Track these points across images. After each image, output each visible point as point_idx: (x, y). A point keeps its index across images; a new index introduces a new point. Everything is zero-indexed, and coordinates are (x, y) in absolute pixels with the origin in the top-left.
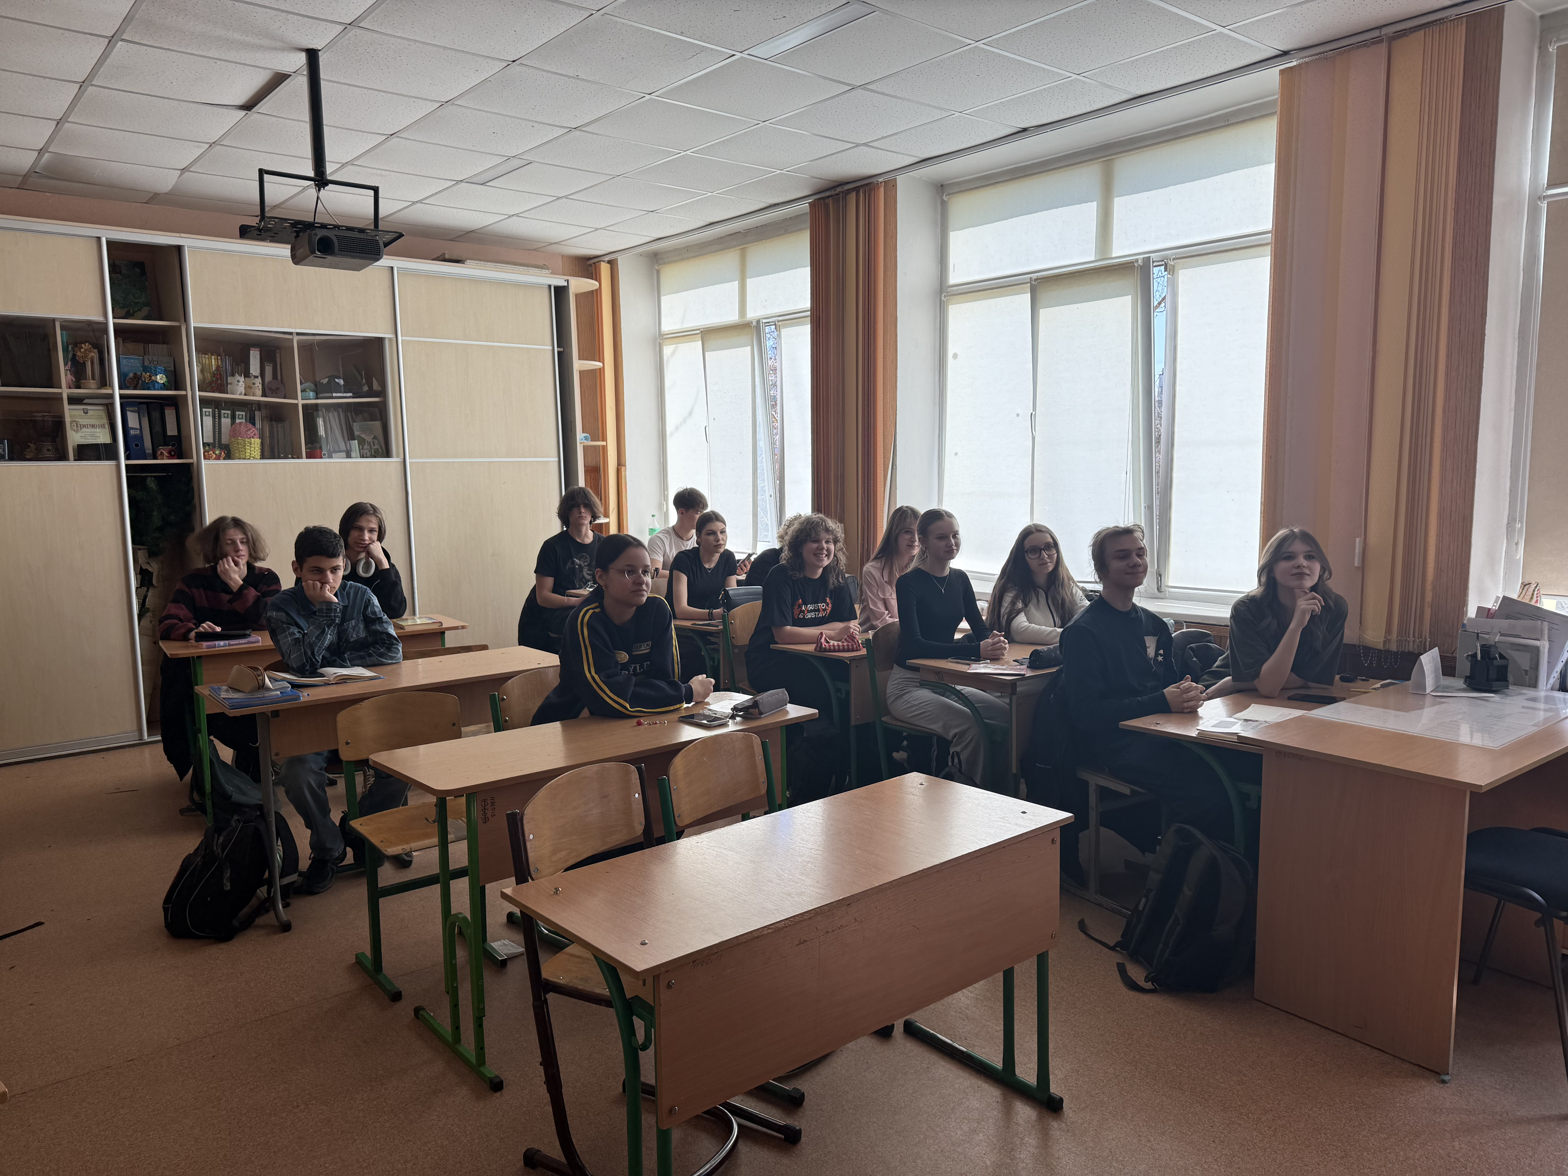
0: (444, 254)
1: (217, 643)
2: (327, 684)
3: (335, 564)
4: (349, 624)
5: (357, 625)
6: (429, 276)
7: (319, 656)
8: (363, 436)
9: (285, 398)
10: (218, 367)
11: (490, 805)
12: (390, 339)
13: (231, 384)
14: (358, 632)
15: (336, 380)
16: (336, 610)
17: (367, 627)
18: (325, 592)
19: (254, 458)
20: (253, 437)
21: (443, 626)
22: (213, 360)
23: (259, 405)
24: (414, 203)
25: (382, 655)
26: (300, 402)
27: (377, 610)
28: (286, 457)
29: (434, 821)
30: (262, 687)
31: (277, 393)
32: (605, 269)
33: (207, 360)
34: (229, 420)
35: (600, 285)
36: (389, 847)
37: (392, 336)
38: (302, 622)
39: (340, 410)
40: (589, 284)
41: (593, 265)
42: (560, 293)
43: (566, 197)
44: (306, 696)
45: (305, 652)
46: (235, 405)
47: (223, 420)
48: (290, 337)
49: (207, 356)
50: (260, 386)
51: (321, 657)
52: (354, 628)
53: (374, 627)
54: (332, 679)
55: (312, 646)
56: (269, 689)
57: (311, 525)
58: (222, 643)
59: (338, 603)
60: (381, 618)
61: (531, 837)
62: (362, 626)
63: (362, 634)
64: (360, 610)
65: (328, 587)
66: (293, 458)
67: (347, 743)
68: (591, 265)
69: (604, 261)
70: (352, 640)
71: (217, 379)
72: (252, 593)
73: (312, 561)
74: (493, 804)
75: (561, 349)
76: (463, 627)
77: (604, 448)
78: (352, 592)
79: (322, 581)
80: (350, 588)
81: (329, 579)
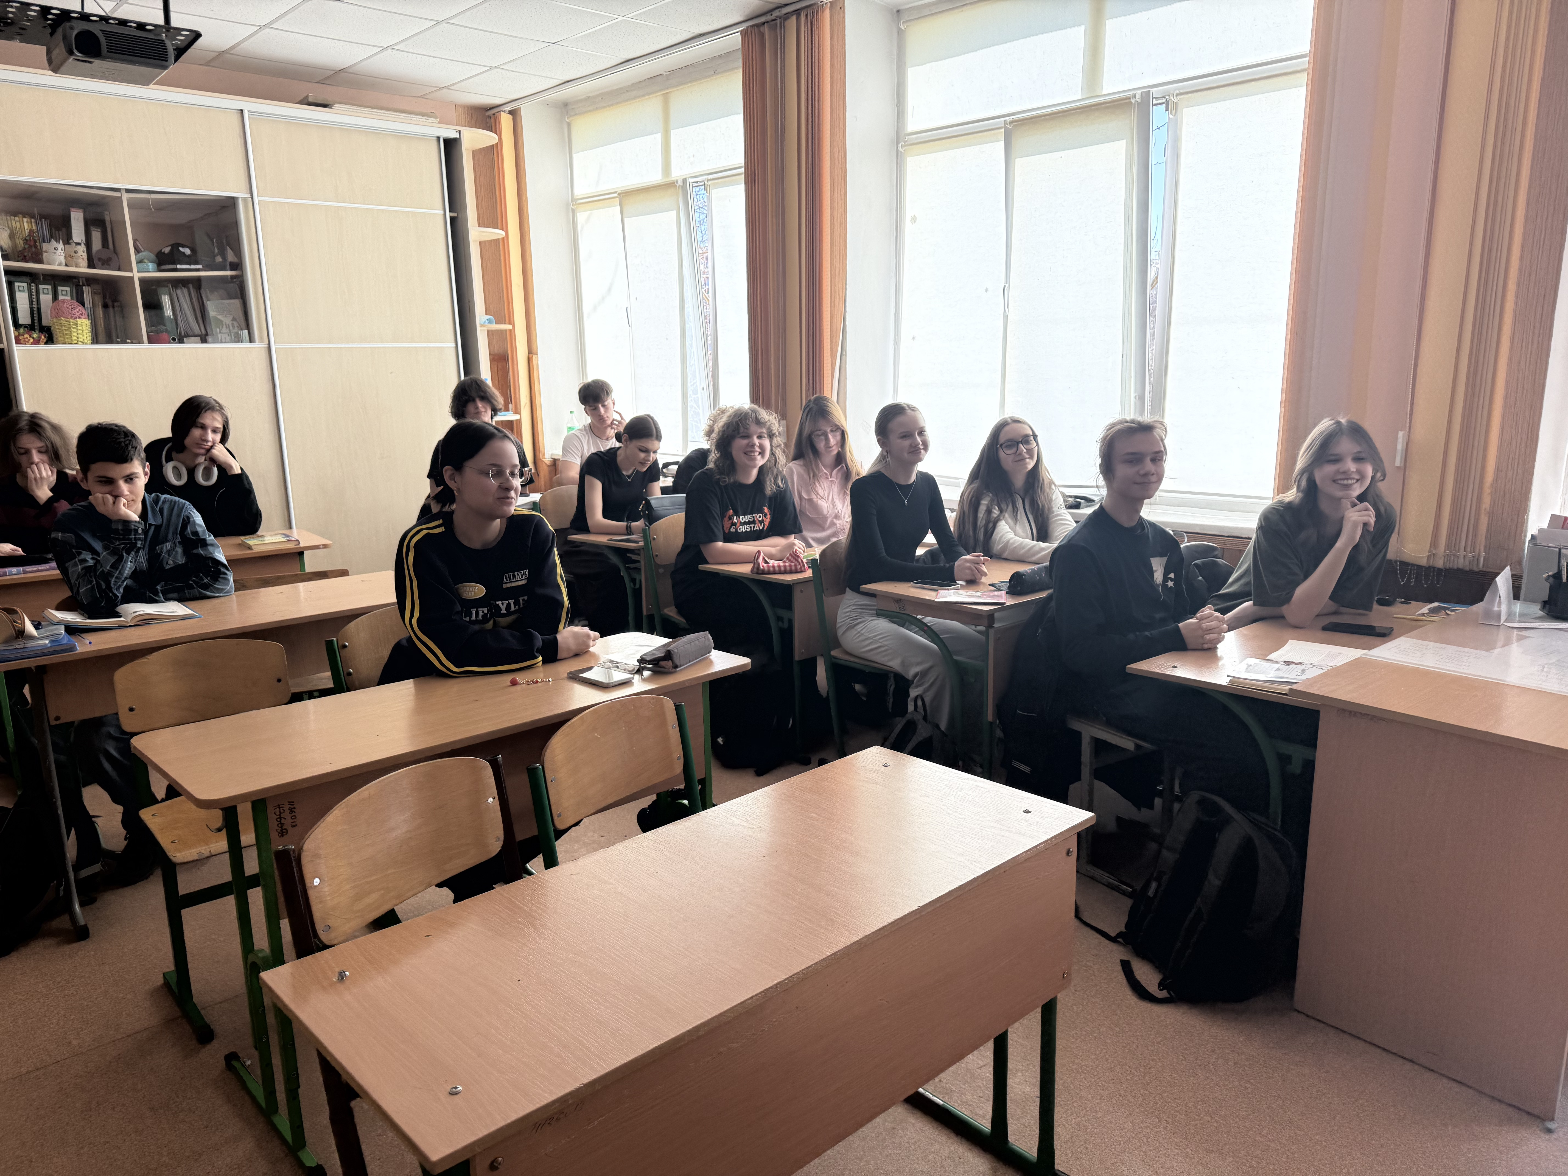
0: (307, 96)
1: (7, 570)
2: (122, 627)
4: (162, 548)
5: (173, 548)
6: (289, 121)
8: (220, 317)
9: (119, 270)
10: (31, 231)
11: (287, 812)
12: (245, 199)
13: (46, 252)
14: (175, 557)
15: (181, 249)
16: (136, 531)
17: (186, 552)
18: (119, 508)
19: (83, 343)
20: (80, 318)
21: (302, 545)
22: (25, 224)
23: (86, 278)
24: (261, 28)
25: (206, 587)
26: (136, 275)
27: (199, 529)
28: (125, 342)
30: (21, 634)
31: (109, 265)
32: (506, 120)
33: (18, 224)
34: (49, 297)
35: (500, 139)
37: (248, 196)
38: (98, 546)
39: (191, 286)
40: (486, 138)
41: (492, 117)
42: (450, 146)
43: (446, 21)
44: (87, 645)
45: (98, 584)
46: (56, 279)
47: (42, 297)
48: (117, 194)
49: (17, 218)
50: (85, 255)
51: (121, 590)
52: (169, 552)
53: (195, 551)
54: (129, 620)
55: (106, 577)
56: (32, 638)
58: (14, 570)
59: (139, 522)
60: (205, 540)
61: (317, 882)
62: (179, 550)
63: (181, 560)
64: (176, 529)
65: (123, 500)
66: (132, 343)
67: (131, 710)
68: (489, 117)
69: (504, 111)
70: (168, 567)
71: (30, 246)
73: (99, 469)
74: (292, 810)
75: (454, 215)
76: (325, 546)
77: (512, 332)
78: (166, 507)
79: (114, 494)
80: (164, 502)
81: (123, 491)
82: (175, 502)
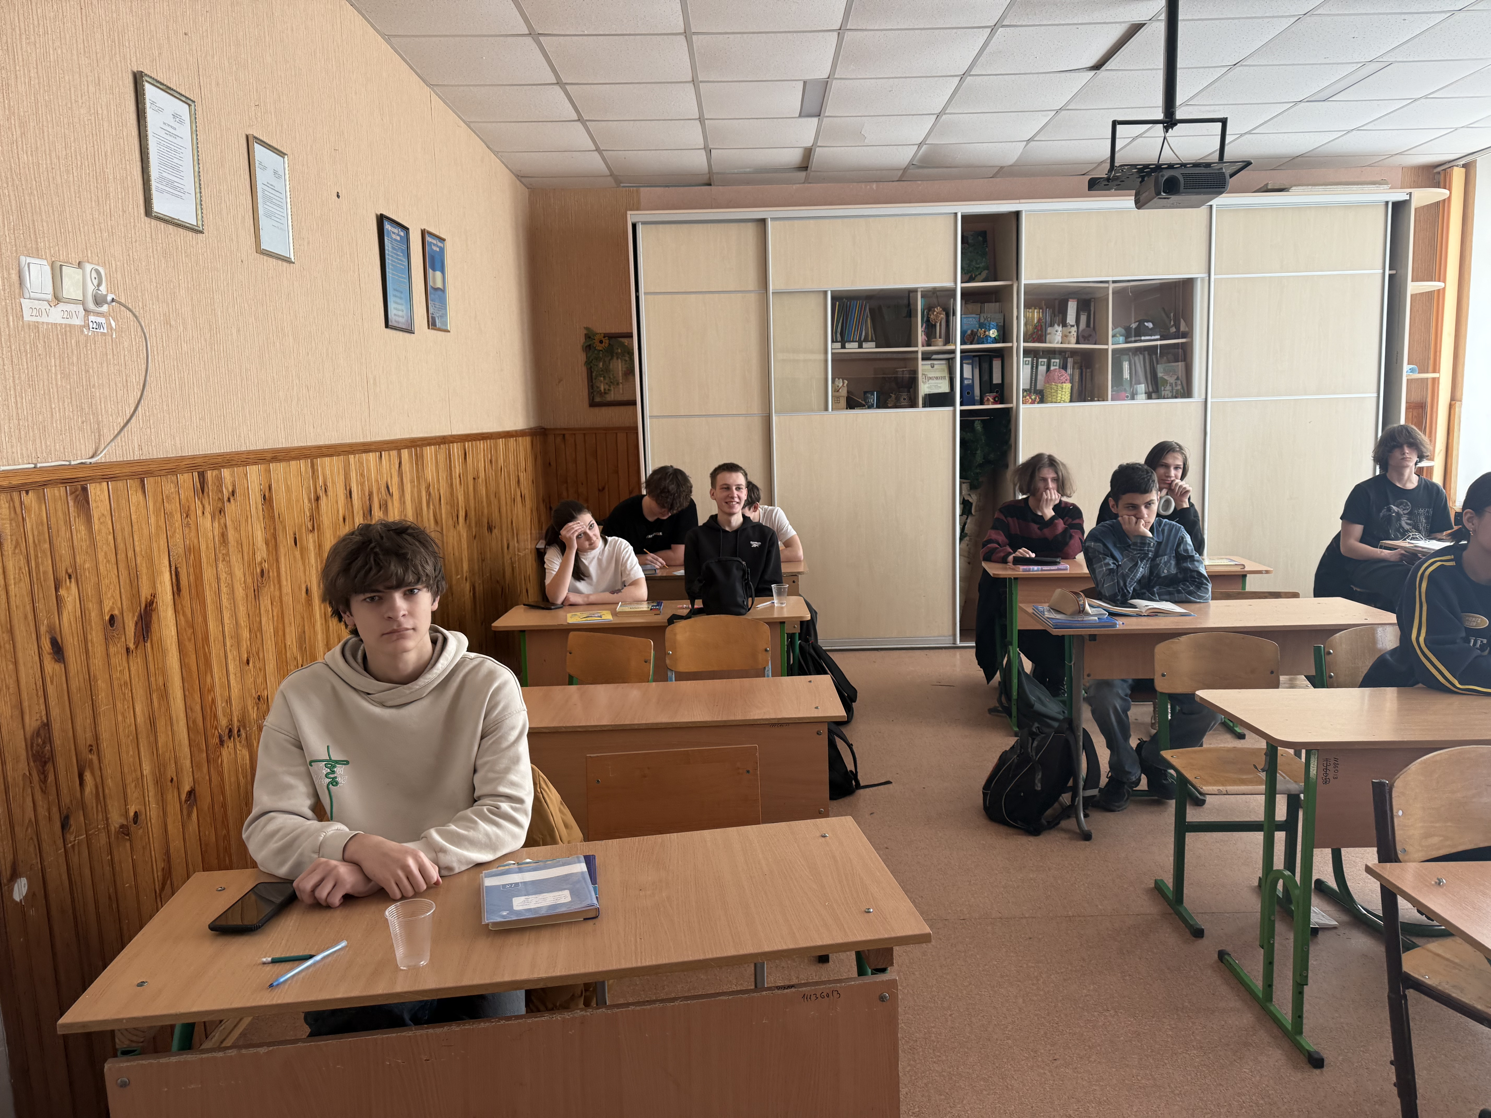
0: (1267, 184)
1: (1031, 567)
2: (1139, 615)
3: (1148, 500)
4: (1161, 560)
5: (1169, 561)
6: (1249, 209)
7: (1130, 588)
8: (1166, 377)
9: (1095, 344)
10: (1039, 320)
11: (1332, 766)
12: (1203, 279)
13: (1050, 334)
14: (1169, 568)
15: (1146, 324)
16: (1149, 544)
17: (1178, 564)
18: (1139, 527)
19: (1064, 401)
20: (1065, 383)
21: (1246, 569)
22: (1036, 314)
23: (1073, 353)
24: (1242, 135)
25: (1190, 593)
26: (1111, 347)
27: (1189, 548)
28: (1092, 400)
29: (1263, 770)
30: (1082, 611)
31: (1089, 340)
32: (1458, 175)
33: (1030, 314)
34: (1044, 368)
35: (1450, 193)
36: (1205, 786)
37: (1206, 275)
38: (1117, 554)
39: (1146, 353)
40: (1437, 194)
41: (1442, 174)
42: (1399, 209)
43: (1426, 97)
44: (1121, 624)
45: (1118, 582)
46: (1051, 353)
47: (1040, 368)
48: (1106, 285)
49: (1030, 310)
50: (1075, 334)
51: (1132, 588)
52: (1166, 563)
53: (1185, 565)
54: (1144, 611)
55: (1124, 577)
56: (1088, 614)
57: (1125, 461)
58: (1036, 568)
59: (1152, 538)
60: (1193, 556)
61: (1400, 813)
62: (1173, 562)
63: (1174, 571)
64: (1173, 546)
65: (1143, 522)
66: (1099, 401)
67: (1163, 675)
68: (1439, 173)
69: (1457, 166)
70: (1163, 575)
71: (1038, 330)
72: (1061, 525)
74: (1336, 765)
75: (1393, 272)
76: (1267, 572)
77: (1435, 381)
78: (1166, 529)
79: (1137, 516)
80: (1165, 525)
81: (1144, 514)
82: (1174, 525)
